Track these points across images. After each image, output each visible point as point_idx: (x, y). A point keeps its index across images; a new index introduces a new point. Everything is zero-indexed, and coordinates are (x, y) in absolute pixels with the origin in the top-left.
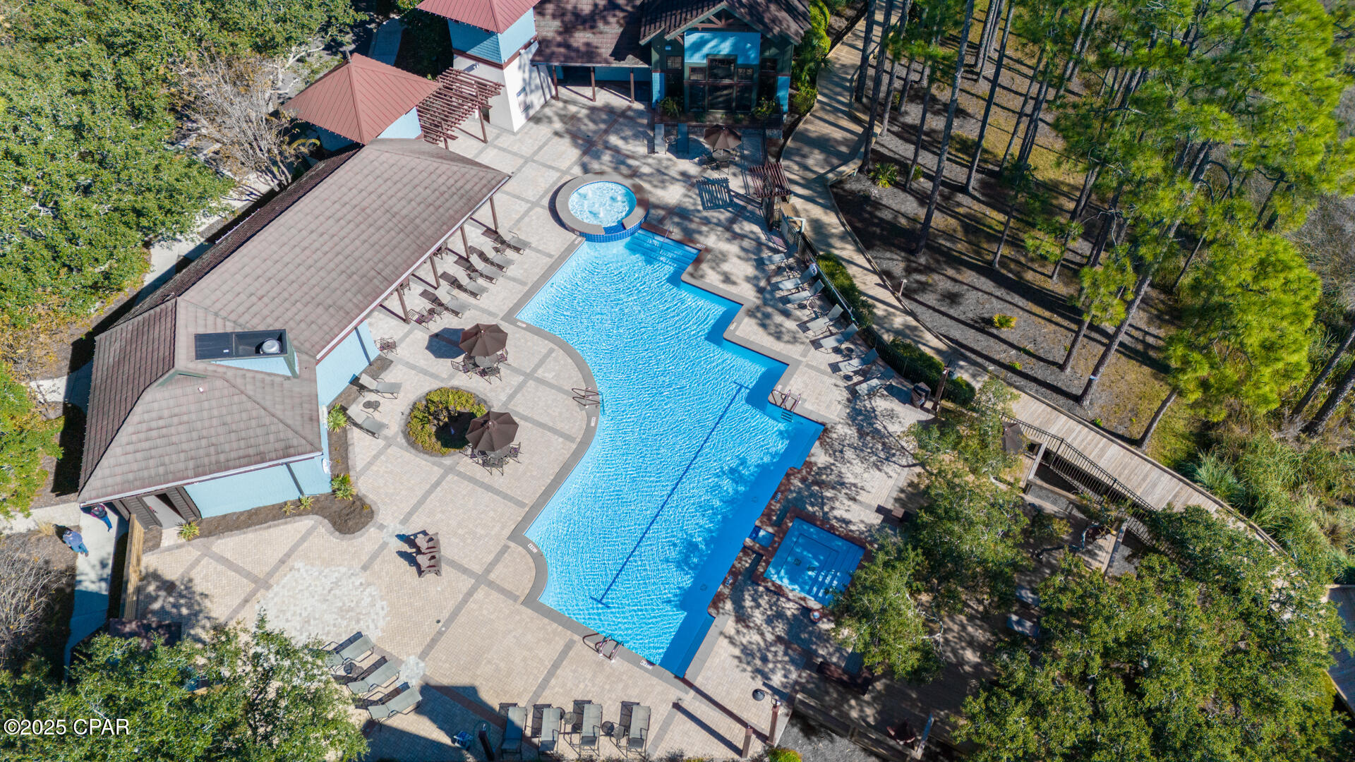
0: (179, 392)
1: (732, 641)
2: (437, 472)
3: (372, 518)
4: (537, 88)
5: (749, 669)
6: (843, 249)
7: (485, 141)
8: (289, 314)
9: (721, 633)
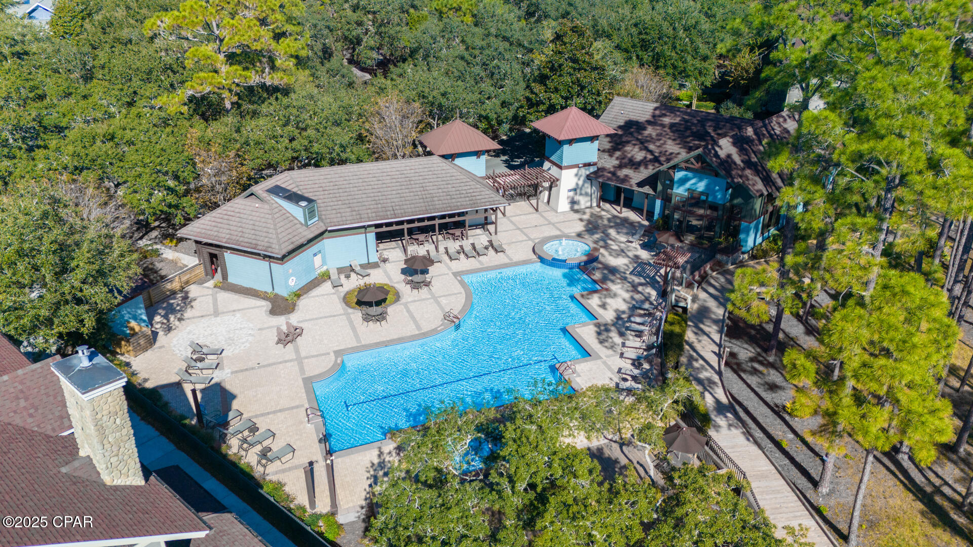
0: (249, 204)
1: (381, 454)
2: (342, 312)
3: (289, 313)
4: (586, 194)
5: (372, 473)
6: (709, 326)
7: (537, 210)
8: (332, 204)
9: (380, 448)
